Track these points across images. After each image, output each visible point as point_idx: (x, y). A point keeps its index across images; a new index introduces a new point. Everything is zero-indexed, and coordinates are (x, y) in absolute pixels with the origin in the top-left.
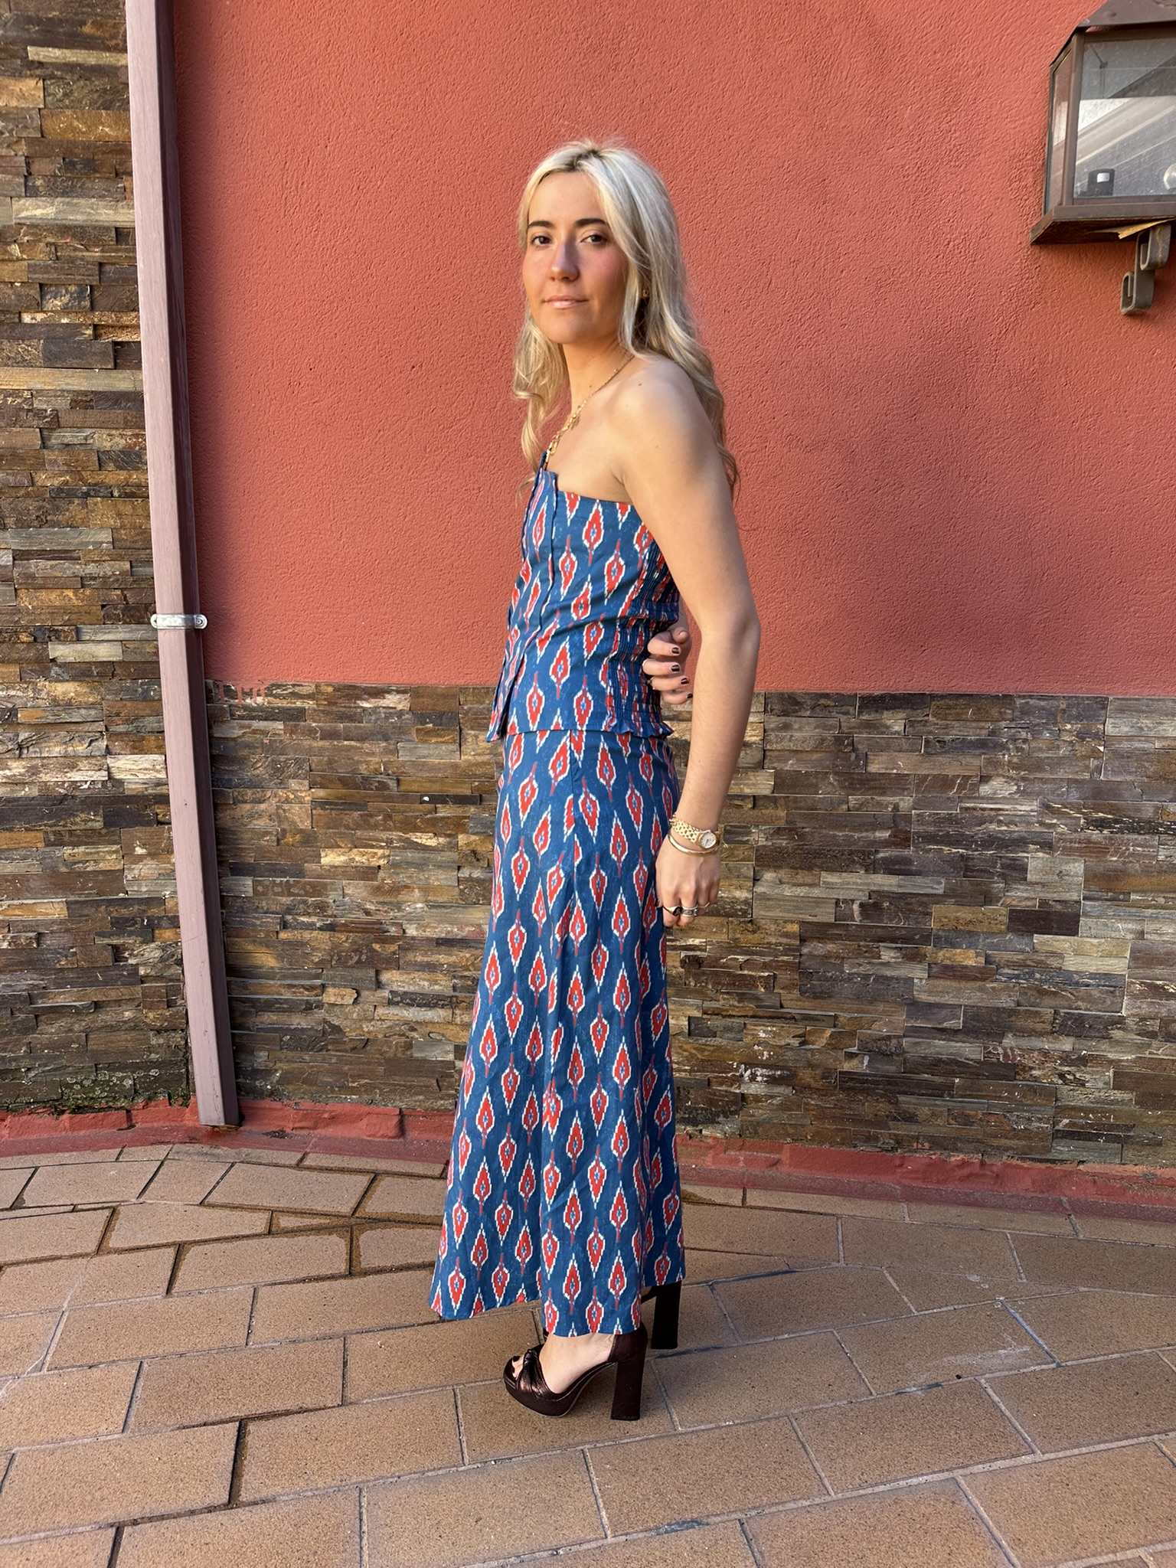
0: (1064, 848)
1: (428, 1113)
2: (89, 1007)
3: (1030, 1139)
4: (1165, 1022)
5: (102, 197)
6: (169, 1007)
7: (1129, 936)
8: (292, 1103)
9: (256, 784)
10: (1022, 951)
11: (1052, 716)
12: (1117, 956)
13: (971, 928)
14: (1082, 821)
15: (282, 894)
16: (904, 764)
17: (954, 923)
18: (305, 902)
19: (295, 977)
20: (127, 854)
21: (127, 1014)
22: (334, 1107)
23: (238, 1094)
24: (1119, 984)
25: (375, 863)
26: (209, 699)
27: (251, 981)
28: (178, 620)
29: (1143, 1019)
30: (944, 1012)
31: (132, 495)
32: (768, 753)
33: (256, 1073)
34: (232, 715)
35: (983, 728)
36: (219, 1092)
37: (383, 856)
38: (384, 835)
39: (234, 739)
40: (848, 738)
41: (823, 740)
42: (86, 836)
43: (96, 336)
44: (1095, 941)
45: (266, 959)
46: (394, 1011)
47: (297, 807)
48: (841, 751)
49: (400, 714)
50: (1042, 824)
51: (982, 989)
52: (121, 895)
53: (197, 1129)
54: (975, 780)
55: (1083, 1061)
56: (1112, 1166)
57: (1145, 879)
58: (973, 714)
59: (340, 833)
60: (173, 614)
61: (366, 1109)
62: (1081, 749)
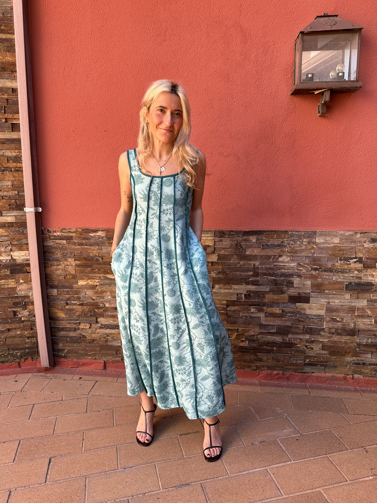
0: (305, 277)
1: (113, 362)
2: (6, 330)
3: (297, 366)
4: (337, 330)
5: (8, 79)
6: (31, 330)
7: (325, 303)
8: (71, 359)
9: (58, 260)
10: (293, 308)
11: (300, 237)
12: (322, 310)
13: (277, 301)
14: (310, 268)
15: (66, 294)
16: (256, 252)
17: (272, 300)
18: (73, 297)
19: (71, 320)
20: (18, 282)
21: (18, 332)
22: (83, 360)
23: (54, 357)
24: (322, 318)
25: (95, 284)
26: (43, 234)
27: (57, 322)
28: (32, 210)
29: (330, 329)
30: (270, 327)
31: (18, 171)
32: (216, 249)
33: (59, 350)
34: (50, 238)
35: (279, 241)
36: (47, 357)
37: (98, 282)
38: (98, 275)
39: (50, 246)
40: (239, 244)
41: (232, 245)
42: (5, 277)
43: (6, 121)
44: (315, 305)
45: (61, 315)
46: (102, 330)
47: (70, 267)
48: (237, 248)
49: (103, 237)
50: (298, 269)
51: (281, 320)
52: (16, 295)
53: (41, 368)
54: (278, 256)
55: (312, 342)
56: (322, 374)
57: (329, 286)
58: (276, 236)
59: (84, 275)
60: (31, 207)
61: (94, 361)
62: (309, 247)
